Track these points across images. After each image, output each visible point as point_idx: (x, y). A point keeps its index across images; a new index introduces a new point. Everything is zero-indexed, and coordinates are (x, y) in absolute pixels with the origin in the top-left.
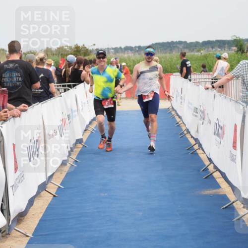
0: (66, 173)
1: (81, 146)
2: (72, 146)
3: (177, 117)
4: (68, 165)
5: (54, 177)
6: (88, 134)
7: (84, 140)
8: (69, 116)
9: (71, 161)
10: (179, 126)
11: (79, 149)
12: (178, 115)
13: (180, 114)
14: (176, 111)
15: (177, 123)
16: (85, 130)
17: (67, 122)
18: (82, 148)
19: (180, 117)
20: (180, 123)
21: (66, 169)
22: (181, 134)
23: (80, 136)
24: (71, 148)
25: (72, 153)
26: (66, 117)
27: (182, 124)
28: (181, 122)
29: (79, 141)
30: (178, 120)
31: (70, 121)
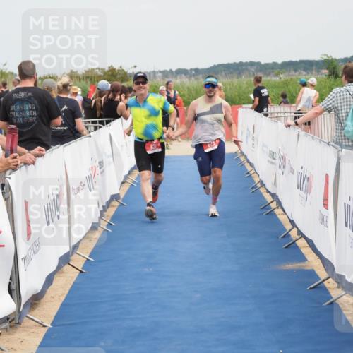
1: (116, 204)
2: (105, 205)
3: (247, 165)
4: (100, 230)
5: (81, 246)
6: (127, 187)
7: (122, 197)
8: (99, 163)
9: (104, 225)
10: (250, 176)
11: (115, 209)
12: (248, 162)
13: (251, 161)
14: (246, 157)
15: (248, 173)
16: (123, 183)
17: (98, 171)
18: (119, 206)
19: (251, 165)
20: (251, 173)
21: (97, 235)
22: (253, 188)
23: (117, 192)
24: (103, 206)
25: (105, 213)
26: (97, 164)
27: (255, 174)
28: (253, 171)
29: (115, 197)
30: (249, 168)
31: (102, 170)
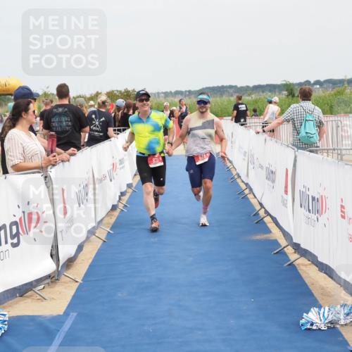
0: (115, 218)
1: (130, 191)
3: (227, 161)
4: (118, 210)
5: (103, 222)
7: (134, 185)
8: (120, 160)
9: (121, 206)
10: (229, 170)
11: (129, 194)
13: (230, 159)
15: (228, 168)
16: (135, 175)
17: (118, 166)
18: (132, 192)
19: (230, 162)
20: (230, 167)
21: (116, 213)
22: (231, 179)
23: (130, 181)
24: (121, 193)
25: (122, 198)
27: (233, 169)
28: (232, 166)
29: (129, 186)
30: (229, 164)
31: (121, 166)
